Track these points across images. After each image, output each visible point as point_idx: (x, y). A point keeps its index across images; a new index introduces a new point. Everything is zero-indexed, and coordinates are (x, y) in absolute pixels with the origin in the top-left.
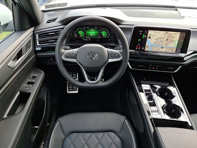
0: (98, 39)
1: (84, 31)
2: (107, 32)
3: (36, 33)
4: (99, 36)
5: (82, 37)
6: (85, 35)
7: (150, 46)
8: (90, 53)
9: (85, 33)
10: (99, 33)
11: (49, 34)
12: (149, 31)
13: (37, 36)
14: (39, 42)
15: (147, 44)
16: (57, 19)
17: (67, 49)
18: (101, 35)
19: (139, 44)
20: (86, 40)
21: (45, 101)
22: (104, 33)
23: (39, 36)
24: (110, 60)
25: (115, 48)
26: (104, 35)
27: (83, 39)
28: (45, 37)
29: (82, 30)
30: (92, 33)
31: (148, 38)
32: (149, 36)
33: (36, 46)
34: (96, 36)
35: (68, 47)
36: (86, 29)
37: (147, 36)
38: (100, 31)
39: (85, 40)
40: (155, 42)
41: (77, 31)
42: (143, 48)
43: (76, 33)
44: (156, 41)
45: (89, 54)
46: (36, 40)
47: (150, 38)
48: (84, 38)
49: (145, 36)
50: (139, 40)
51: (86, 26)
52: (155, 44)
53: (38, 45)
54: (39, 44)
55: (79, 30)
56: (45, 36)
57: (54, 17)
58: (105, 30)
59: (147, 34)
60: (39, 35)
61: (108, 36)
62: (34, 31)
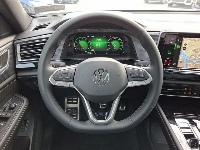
0: (107, 52)
1: (87, 41)
2: (119, 41)
3: (17, 43)
4: (109, 47)
5: (85, 50)
6: (89, 47)
7: (185, 61)
8: (97, 72)
9: (89, 44)
10: (108, 44)
11: (36, 45)
12: (184, 38)
13: (18, 48)
14: (21, 56)
15: (181, 58)
16: (50, 25)
17: (60, 67)
18: (111, 46)
19: (169, 58)
20: (91, 53)
21: (30, 140)
22: (115, 44)
23: (21, 48)
24: (130, 84)
25: (136, 64)
26: (115, 46)
27: (86, 52)
28: (31, 49)
29: (84, 39)
30: (99, 43)
31: (182, 49)
32: (183, 46)
33: (17, 63)
34: (105, 47)
35: (63, 63)
36: (90, 38)
37: (181, 47)
38: (110, 41)
39: (88, 53)
40: (193, 55)
41: (78, 41)
42: (175, 64)
43: (76, 44)
44: (194, 53)
45: (94, 74)
46: (17, 53)
47: (185, 48)
48: (87, 50)
49: (178, 47)
50: (169, 52)
51: (90, 34)
52: (193, 57)
53: (20, 60)
54: (22, 59)
55: (81, 39)
56: (31, 47)
57: (46, 23)
58: (117, 40)
59: (180, 44)
60: (21, 46)
61: (121, 47)
62: (14, 41)
